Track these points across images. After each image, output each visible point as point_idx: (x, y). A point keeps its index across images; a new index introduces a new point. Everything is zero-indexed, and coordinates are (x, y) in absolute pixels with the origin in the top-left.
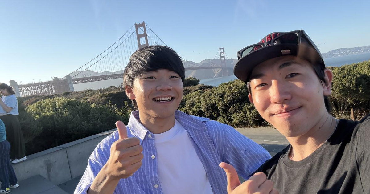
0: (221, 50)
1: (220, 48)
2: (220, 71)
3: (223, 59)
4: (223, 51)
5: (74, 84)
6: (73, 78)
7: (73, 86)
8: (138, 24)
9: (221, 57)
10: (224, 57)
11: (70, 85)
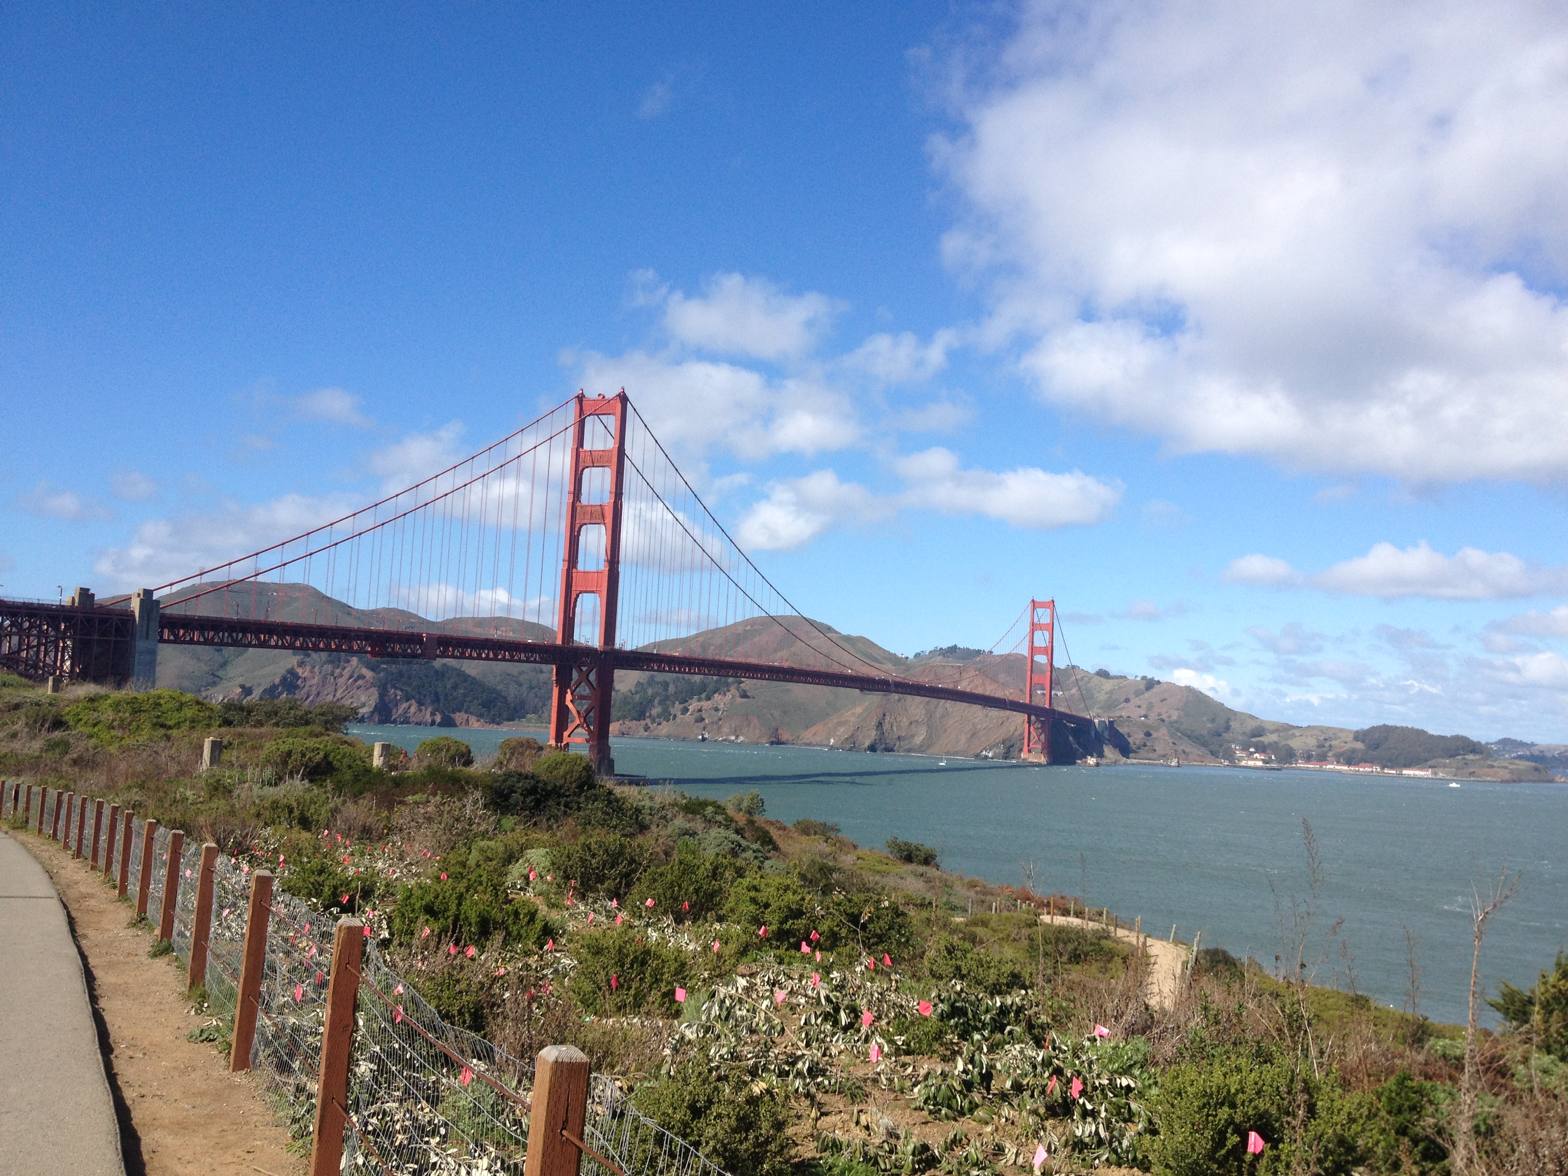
0: (1040, 611)
1: (1033, 601)
2: (1012, 729)
3: (1042, 659)
4: (1045, 620)
5: (162, 640)
6: (168, 611)
7: (153, 652)
8: (591, 394)
9: (1033, 650)
10: (1049, 651)
11: (141, 645)
